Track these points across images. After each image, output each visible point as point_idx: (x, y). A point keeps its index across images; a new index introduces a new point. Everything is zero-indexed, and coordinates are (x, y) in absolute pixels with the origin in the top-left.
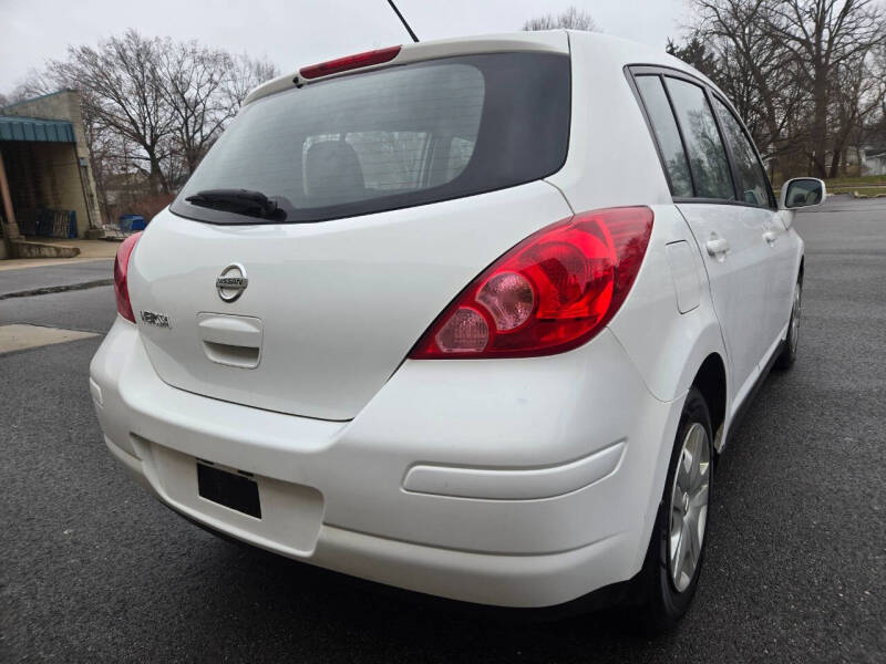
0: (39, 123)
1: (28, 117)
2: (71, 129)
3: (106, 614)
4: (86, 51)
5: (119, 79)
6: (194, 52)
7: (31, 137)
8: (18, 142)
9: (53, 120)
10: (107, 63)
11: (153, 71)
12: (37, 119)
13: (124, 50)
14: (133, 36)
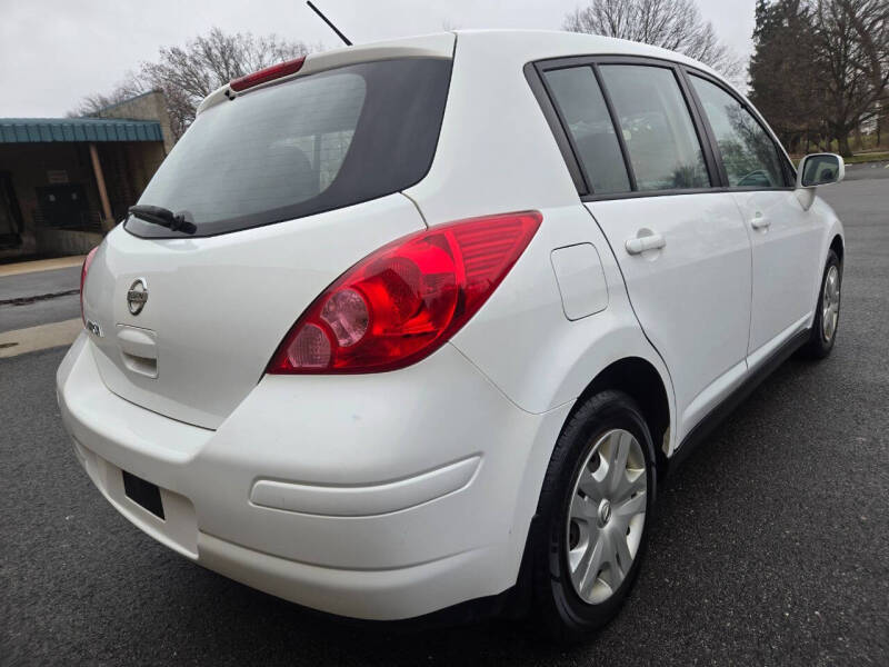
0: (130, 124)
1: (120, 119)
2: (159, 129)
3: (75, 597)
4: (176, 52)
5: (206, 76)
6: (273, 46)
7: (123, 138)
8: (113, 142)
9: (143, 121)
10: (195, 62)
11: (237, 67)
12: (130, 120)
13: (210, 49)
14: (217, 34)
